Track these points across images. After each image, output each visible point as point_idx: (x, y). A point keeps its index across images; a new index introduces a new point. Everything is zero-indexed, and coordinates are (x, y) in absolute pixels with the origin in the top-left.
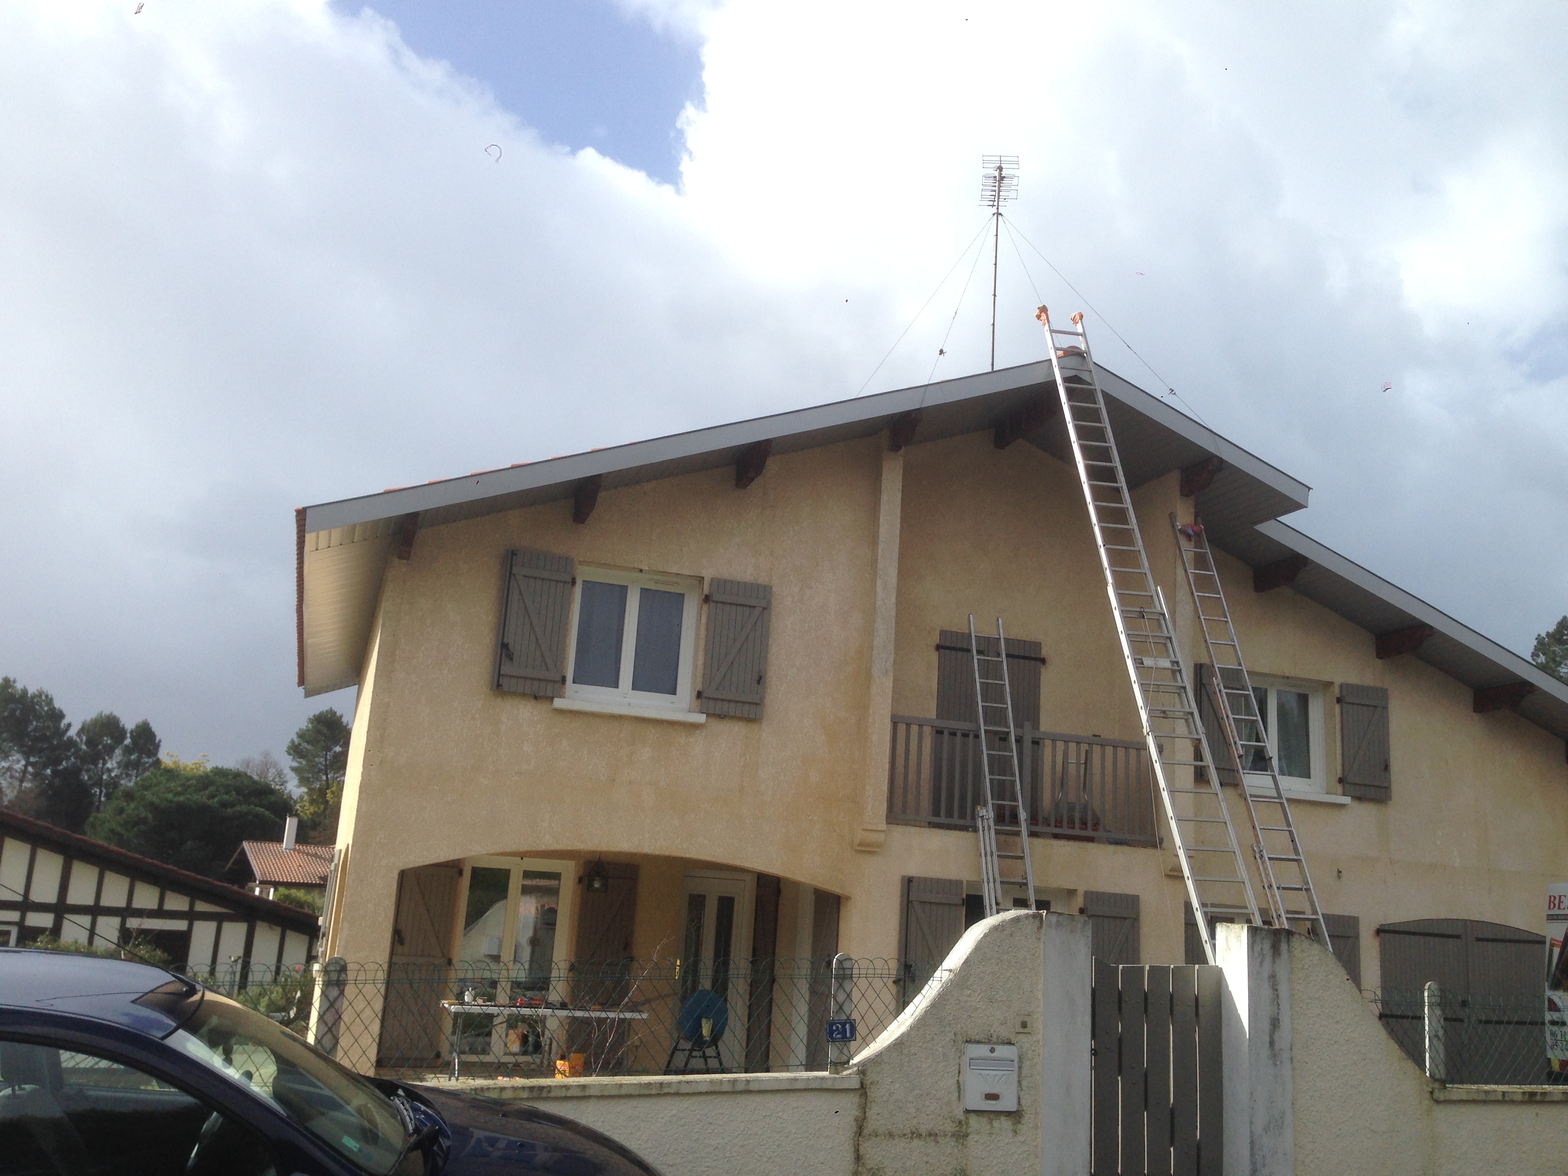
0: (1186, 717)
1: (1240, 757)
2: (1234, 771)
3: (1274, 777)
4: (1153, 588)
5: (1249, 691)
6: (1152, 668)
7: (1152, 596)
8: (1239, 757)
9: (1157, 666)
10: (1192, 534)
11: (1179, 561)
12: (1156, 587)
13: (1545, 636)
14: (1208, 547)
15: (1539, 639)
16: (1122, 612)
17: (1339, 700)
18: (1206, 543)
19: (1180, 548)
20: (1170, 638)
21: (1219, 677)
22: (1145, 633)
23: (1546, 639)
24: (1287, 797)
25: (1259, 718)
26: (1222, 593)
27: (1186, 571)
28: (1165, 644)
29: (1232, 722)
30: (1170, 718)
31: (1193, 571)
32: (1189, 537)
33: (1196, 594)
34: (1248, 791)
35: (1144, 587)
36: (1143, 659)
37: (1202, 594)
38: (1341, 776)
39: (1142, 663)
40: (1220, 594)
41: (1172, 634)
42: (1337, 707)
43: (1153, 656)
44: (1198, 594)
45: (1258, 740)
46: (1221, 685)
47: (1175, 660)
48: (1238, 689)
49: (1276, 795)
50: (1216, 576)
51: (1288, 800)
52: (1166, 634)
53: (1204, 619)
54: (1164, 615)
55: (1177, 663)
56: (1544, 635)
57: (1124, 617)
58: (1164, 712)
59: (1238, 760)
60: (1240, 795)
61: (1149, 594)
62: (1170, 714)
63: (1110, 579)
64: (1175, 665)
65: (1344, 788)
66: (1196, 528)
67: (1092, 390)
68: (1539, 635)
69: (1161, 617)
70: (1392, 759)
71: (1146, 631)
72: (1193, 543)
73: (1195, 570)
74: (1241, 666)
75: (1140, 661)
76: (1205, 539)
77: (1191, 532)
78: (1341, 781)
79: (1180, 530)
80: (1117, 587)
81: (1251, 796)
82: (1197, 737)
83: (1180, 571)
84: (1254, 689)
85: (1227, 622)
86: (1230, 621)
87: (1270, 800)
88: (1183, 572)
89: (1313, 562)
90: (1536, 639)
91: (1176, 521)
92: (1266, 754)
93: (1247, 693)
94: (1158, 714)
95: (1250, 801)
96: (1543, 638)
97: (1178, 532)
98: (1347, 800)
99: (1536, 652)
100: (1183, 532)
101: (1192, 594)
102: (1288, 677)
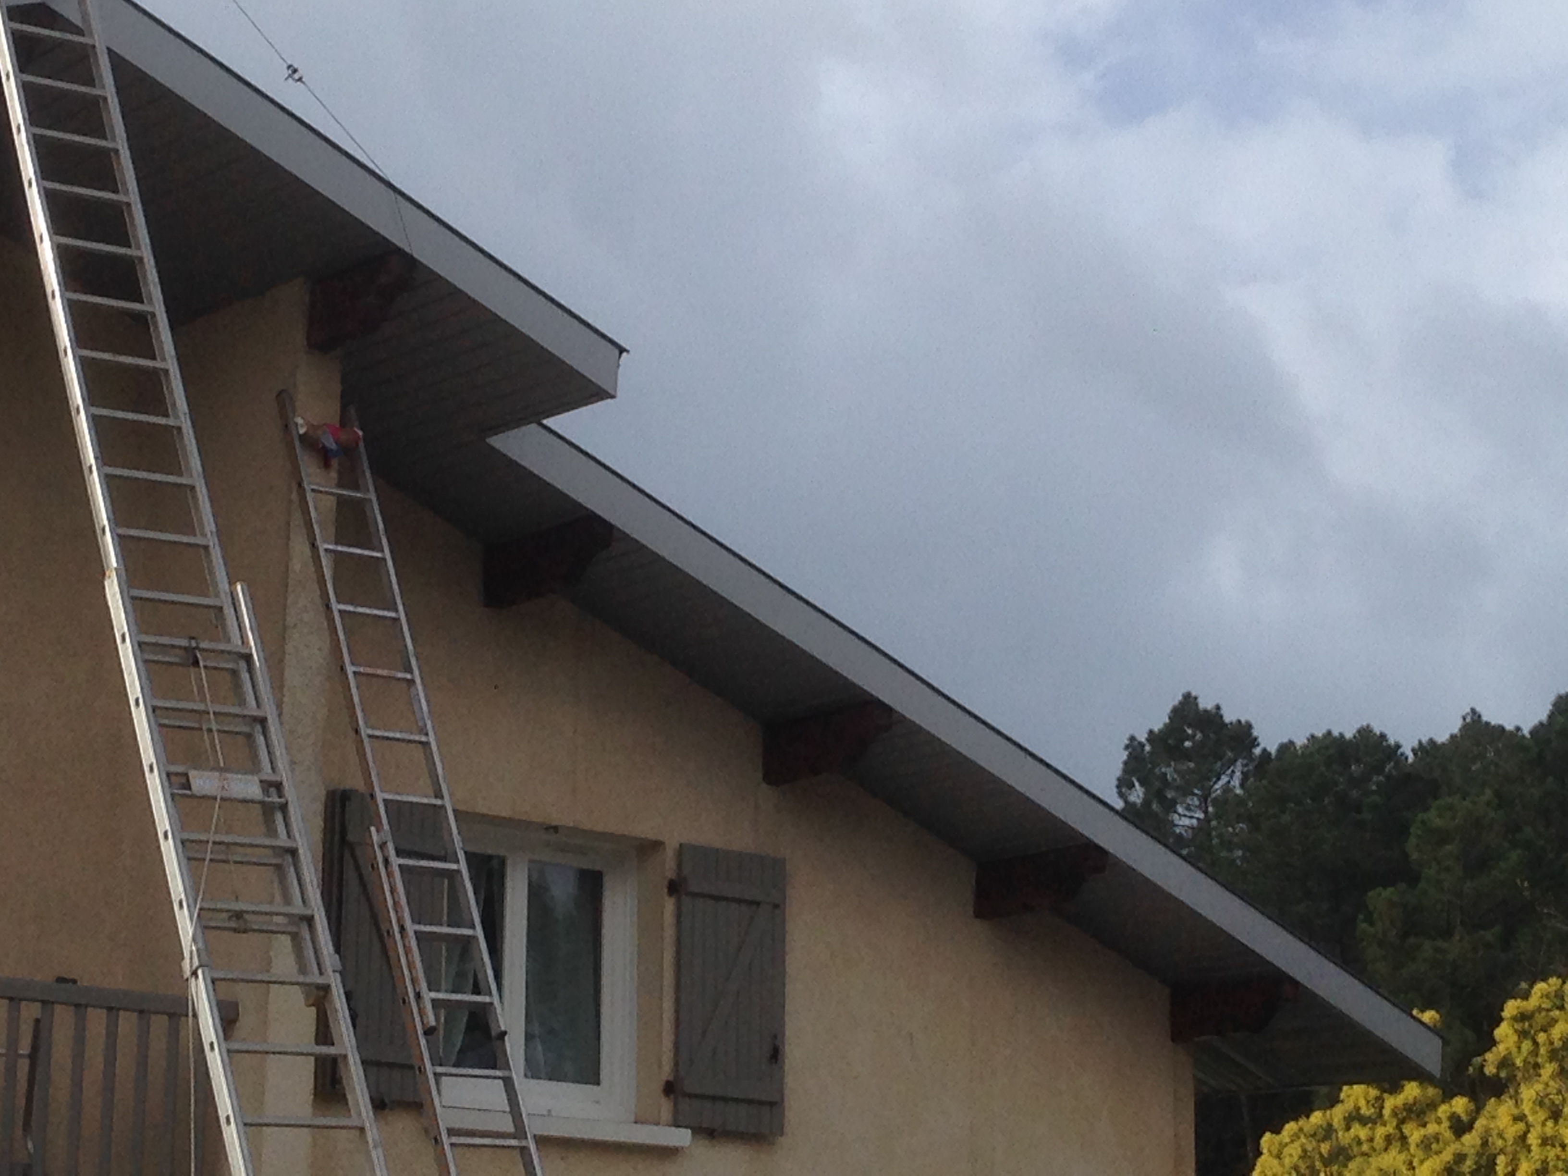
0: (294, 929)
1: (429, 1032)
2: (411, 1067)
3: (508, 1083)
4: (224, 585)
5: (457, 861)
6: (215, 798)
7: (221, 609)
8: (426, 1033)
9: (226, 794)
10: (333, 446)
11: (297, 518)
12: (232, 583)
13: (1143, 740)
14: (371, 488)
15: (1133, 745)
16: (140, 647)
17: (674, 888)
18: (368, 474)
19: (300, 485)
20: (263, 721)
21: (386, 827)
22: (201, 707)
23: (1148, 748)
24: (539, 1133)
25: (479, 932)
26: (401, 608)
27: (313, 546)
28: (249, 736)
29: (414, 943)
30: (254, 931)
31: (331, 547)
32: (325, 457)
33: (336, 607)
34: (445, 1120)
35: (204, 585)
36: (192, 774)
37: (350, 608)
38: (671, 1078)
39: (187, 786)
40: (396, 610)
41: (270, 711)
42: (669, 905)
43: (216, 768)
44: (342, 607)
45: (477, 991)
46: (390, 846)
47: (273, 778)
48: (433, 858)
49: (511, 1129)
50: (390, 563)
51: (543, 1141)
52: (252, 709)
53: (355, 673)
54: (248, 658)
55: (278, 786)
56: (1142, 737)
57: (146, 661)
58: (238, 915)
59: (423, 1041)
60: (426, 1131)
61: (217, 603)
62: (255, 922)
63: (112, 559)
64: (273, 790)
65: (675, 1105)
66: (344, 436)
67: (84, 46)
68: (1132, 739)
69: (243, 665)
70: (790, 1031)
71: (203, 700)
72: (334, 475)
73: (336, 543)
74: (442, 798)
75: (184, 780)
76: (366, 465)
77: (330, 443)
78: (669, 1089)
79: (303, 438)
80: (129, 580)
81: (451, 1132)
82: (320, 981)
83: (299, 548)
84: (469, 856)
85: (412, 682)
86: (418, 681)
87: (498, 1142)
88: (307, 551)
89: (625, 537)
90: (1127, 747)
91: (294, 411)
92: (493, 1026)
93: (454, 866)
94: (221, 920)
95: (447, 1147)
96: (1140, 743)
97: (297, 444)
98: (682, 1137)
99: (1126, 777)
100: (309, 442)
101: (328, 607)
102: (556, 829)
